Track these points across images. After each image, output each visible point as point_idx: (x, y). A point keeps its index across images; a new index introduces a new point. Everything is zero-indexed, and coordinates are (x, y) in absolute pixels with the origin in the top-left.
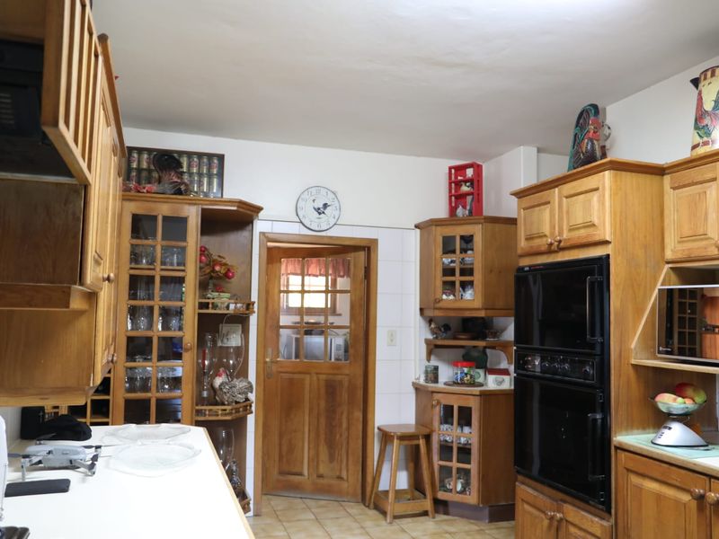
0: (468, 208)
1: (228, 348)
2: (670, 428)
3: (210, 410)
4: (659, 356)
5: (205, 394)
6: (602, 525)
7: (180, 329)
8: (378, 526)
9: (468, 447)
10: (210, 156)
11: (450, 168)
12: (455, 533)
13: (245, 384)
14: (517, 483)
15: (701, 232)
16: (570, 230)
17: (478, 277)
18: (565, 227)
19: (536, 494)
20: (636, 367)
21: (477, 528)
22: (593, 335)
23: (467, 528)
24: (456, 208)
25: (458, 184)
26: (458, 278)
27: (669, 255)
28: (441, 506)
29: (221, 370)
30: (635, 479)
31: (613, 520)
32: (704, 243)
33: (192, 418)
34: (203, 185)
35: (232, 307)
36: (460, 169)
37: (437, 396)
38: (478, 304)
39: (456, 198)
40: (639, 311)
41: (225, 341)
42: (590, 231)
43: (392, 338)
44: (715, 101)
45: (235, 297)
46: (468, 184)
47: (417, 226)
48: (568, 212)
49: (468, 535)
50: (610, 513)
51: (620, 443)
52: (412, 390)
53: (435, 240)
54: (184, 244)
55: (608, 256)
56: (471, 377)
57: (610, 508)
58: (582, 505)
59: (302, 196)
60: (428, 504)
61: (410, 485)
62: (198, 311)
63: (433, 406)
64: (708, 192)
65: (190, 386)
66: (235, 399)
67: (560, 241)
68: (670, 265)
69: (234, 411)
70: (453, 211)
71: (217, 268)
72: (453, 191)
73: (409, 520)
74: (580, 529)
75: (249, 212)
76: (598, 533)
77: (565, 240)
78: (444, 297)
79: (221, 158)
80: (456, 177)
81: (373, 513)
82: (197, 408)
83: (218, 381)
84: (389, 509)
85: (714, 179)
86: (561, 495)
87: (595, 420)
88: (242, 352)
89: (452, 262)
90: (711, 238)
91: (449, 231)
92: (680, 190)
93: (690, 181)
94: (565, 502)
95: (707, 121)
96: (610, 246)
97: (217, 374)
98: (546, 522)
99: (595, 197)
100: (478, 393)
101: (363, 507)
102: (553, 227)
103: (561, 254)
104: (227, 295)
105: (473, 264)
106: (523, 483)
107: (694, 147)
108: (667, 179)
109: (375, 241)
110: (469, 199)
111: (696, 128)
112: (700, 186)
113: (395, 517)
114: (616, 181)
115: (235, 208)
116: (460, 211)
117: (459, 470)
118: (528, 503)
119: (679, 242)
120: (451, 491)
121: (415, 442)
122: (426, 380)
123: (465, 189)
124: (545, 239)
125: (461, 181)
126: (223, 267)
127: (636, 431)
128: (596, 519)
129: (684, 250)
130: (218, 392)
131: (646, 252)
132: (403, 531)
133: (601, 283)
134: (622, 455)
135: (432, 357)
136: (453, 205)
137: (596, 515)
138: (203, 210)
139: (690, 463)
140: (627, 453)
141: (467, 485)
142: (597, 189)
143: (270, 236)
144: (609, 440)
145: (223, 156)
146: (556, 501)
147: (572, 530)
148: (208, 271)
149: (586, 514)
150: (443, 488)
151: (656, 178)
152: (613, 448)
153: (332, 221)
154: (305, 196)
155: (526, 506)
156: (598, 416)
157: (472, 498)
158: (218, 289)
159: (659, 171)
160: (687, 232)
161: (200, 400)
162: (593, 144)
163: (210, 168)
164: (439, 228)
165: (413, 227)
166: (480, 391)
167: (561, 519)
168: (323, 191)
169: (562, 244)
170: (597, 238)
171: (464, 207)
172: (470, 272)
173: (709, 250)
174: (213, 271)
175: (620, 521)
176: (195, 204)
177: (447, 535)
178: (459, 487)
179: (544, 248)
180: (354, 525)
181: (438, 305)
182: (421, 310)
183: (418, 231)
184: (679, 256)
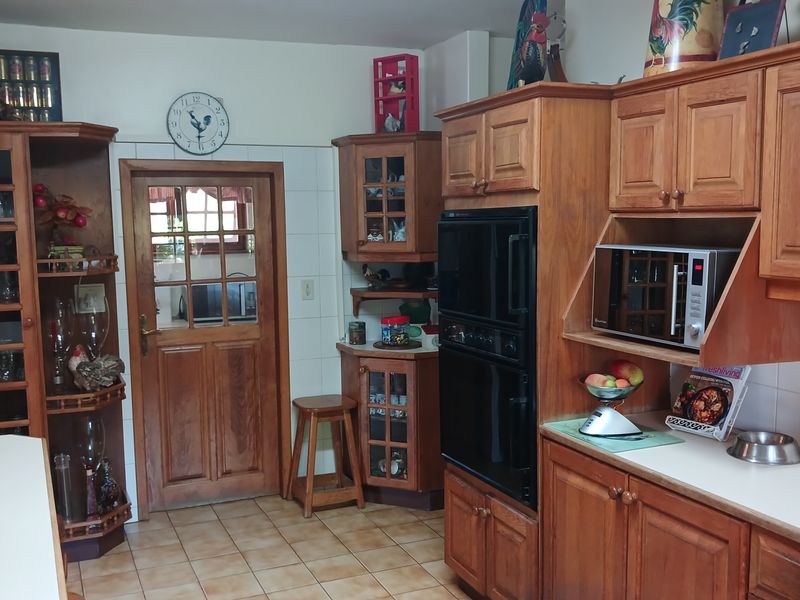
0: (400, 116)
1: (88, 316)
2: (600, 415)
3: (66, 401)
4: (595, 328)
5: (58, 380)
6: (527, 523)
7: (16, 300)
8: (295, 523)
9: (403, 421)
10: (39, 56)
11: (376, 61)
12: (386, 527)
13: (112, 363)
14: (446, 472)
15: (647, 177)
16: (497, 171)
17: (410, 212)
18: (491, 167)
19: (464, 484)
20: (568, 342)
21: (414, 518)
22: (515, 305)
23: (402, 520)
24: (385, 116)
25: (387, 83)
26: (384, 214)
27: (613, 203)
28: (372, 494)
29: (78, 348)
30: (560, 473)
31: (539, 518)
32: (651, 190)
33: (42, 413)
34: (32, 97)
35: (86, 264)
36: (389, 63)
37: (365, 362)
38: (410, 247)
39: (385, 104)
40: (574, 274)
41: (83, 306)
42: (518, 173)
43: (308, 290)
44: (672, 5)
45: (90, 252)
46: (400, 83)
47: (335, 143)
48: (495, 148)
49: (402, 528)
50: (536, 510)
51: (545, 431)
52: (337, 353)
53: (355, 164)
54: (8, 188)
55: (536, 207)
56: (406, 336)
57: (536, 504)
58: (510, 499)
59: (175, 107)
60: (355, 492)
61: (337, 469)
62: (37, 275)
63: (360, 374)
64: (655, 128)
65: (36, 372)
66: (100, 383)
67: (486, 185)
68: (615, 215)
69: (98, 399)
70: (380, 121)
71: (61, 214)
72: (381, 95)
73: (334, 512)
74: (507, 527)
75: (98, 138)
76: (524, 531)
77: (492, 183)
78: (370, 237)
79: (54, 58)
80: (384, 75)
81: (290, 505)
82: (49, 399)
83: (75, 362)
84: (307, 501)
85: (662, 112)
86: (489, 488)
87: (518, 405)
88: (108, 320)
89: (379, 191)
90: (654, 186)
91: (373, 151)
92: (628, 120)
93: (638, 111)
94: (493, 495)
95: (661, 32)
96: (539, 196)
97: (73, 353)
98: (474, 519)
99: (523, 131)
100: (413, 357)
101: (279, 499)
102: (479, 165)
103: (488, 199)
104: (80, 249)
105: (403, 194)
106: (452, 472)
107: (648, 64)
108: (615, 103)
109: (280, 165)
110: (402, 103)
111: (651, 39)
112: (648, 118)
113: (315, 509)
114: (548, 112)
115: (77, 135)
116: (389, 121)
117: (393, 449)
118: (457, 495)
119: (625, 187)
120: (383, 475)
121: (338, 418)
122: (351, 342)
123: (395, 90)
124: (470, 179)
125: (390, 80)
126: (70, 212)
127: (567, 416)
128: (522, 517)
129: (628, 198)
130: (77, 376)
131: (585, 199)
132: (325, 527)
133: (527, 242)
134: (549, 445)
135: (361, 312)
136: (381, 112)
137: (522, 512)
138: (30, 138)
139: (610, 457)
140: (552, 443)
141: (403, 467)
142: (525, 121)
143: (135, 164)
144: (535, 428)
145: (57, 54)
146: (485, 494)
147: (500, 527)
148: (50, 218)
149: (512, 510)
150: (375, 471)
151: (602, 104)
152: (539, 437)
153: (219, 141)
154: (178, 106)
155: (456, 499)
156: (523, 400)
157: (410, 483)
158: (67, 241)
159: (605, 94)
160: (632, 176)
161: (51, 389)
162: (536, 49)
163: (39, 73)
164: (360, 148)
165: (330, 144)
166: (416, 355)
167: (489, 515)
168: (204, 99)
169: (488, 189)
170: (524, 185)
171: (395, 116)
172: (400, 205)
173: (654, 200)
174: (56, 217)
175: (546, 519)
176: (19, 132)
177: (378, 530)
178: (395, 469)
179: (470, 191)
180: (267, 524)
181: (363, 248)
182: (345, 254)
183: (336, 149)
184: (624, 205)
